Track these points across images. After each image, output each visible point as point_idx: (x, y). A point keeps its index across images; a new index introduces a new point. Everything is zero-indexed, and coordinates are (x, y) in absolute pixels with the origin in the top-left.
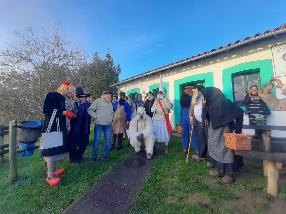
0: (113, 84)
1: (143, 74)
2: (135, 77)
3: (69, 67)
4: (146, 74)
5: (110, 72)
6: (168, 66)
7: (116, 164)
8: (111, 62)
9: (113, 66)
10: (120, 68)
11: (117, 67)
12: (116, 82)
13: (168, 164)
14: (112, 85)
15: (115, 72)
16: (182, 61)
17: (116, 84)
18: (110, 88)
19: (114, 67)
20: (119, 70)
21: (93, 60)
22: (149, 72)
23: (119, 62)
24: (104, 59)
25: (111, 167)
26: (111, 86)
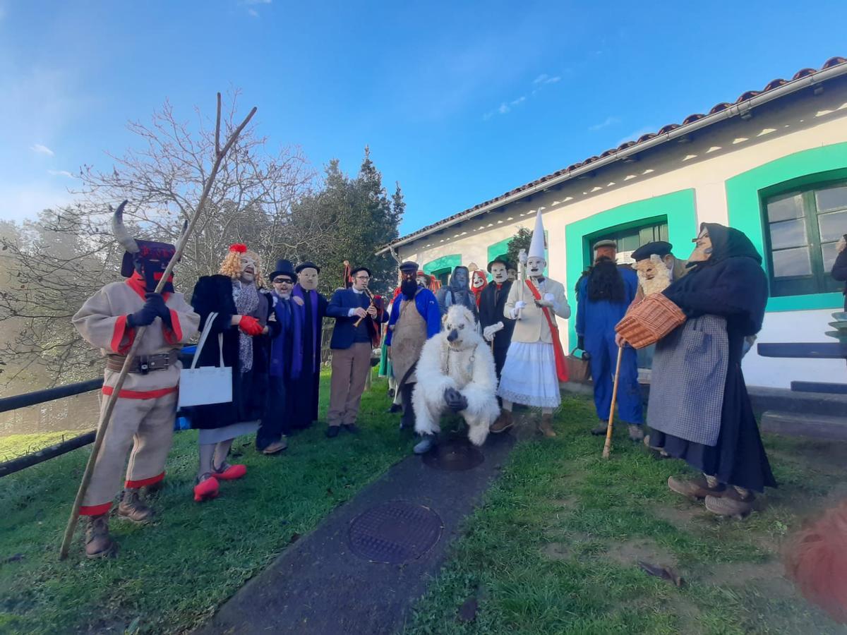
0: (384, 248)
1: (468, 211)
2: (445, 221)
3: (265, 207)
4: (476, 212)
5: (373, 214)
6: (544, 180)
8: (375, 186)
9: (380, 196)
10: (402, 201)
11: (393, 197)
12: (390, 241)
13: (549, 463)
14: (381, 249)
15: (386, 212)
16: (589, 161)
17: (390, 247)
18: (375, 259)
19: (384, 199)
20: (399, 207)
21: (327, 182)
22: (487, 204)
23: (397, 182)
24: (355, 179)
25: (388, 466)
26: (376, 254)
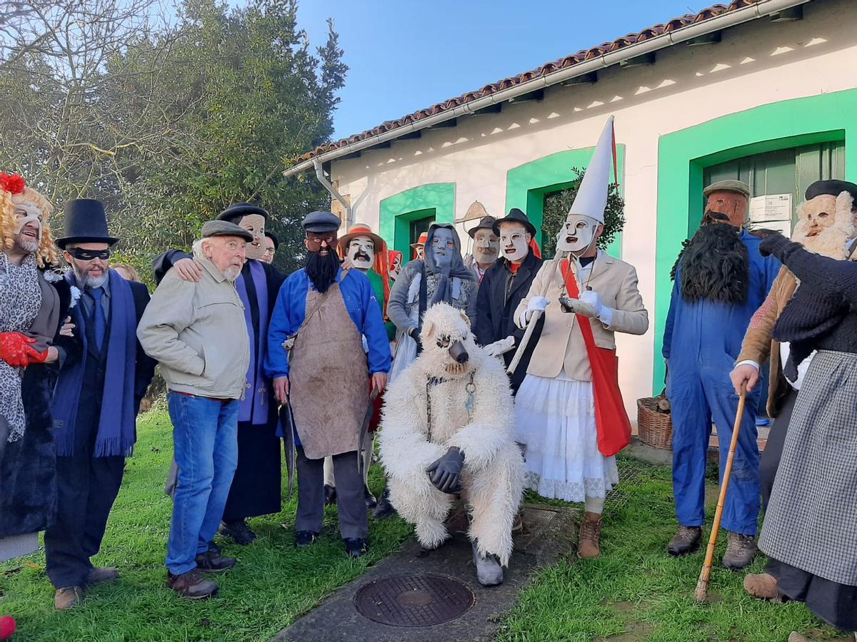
0: (301, 161)
1: (471, 97)
2: (425, 114)
3: (51, 61)
4: (486, 101)
5: (278, 86)
6: (621, 44)
7: (315, 602)
8: (284, 26)
9: (295, 48)
10: (342, 60)
11: (321, 51)
12: (315, 143)
13: (589, 610)
14: (295, 164)
15: (306, 82)
16: (706, 14)
17: (314, 161)
18: (283, 183)
19: (302, 54)
20: (335, 74)
21: (183, 10)
22: (508, 83)
23: (329, 21)
24: (241, 8)
26: (285, 174)
